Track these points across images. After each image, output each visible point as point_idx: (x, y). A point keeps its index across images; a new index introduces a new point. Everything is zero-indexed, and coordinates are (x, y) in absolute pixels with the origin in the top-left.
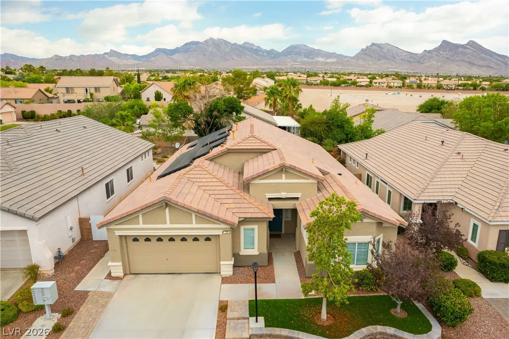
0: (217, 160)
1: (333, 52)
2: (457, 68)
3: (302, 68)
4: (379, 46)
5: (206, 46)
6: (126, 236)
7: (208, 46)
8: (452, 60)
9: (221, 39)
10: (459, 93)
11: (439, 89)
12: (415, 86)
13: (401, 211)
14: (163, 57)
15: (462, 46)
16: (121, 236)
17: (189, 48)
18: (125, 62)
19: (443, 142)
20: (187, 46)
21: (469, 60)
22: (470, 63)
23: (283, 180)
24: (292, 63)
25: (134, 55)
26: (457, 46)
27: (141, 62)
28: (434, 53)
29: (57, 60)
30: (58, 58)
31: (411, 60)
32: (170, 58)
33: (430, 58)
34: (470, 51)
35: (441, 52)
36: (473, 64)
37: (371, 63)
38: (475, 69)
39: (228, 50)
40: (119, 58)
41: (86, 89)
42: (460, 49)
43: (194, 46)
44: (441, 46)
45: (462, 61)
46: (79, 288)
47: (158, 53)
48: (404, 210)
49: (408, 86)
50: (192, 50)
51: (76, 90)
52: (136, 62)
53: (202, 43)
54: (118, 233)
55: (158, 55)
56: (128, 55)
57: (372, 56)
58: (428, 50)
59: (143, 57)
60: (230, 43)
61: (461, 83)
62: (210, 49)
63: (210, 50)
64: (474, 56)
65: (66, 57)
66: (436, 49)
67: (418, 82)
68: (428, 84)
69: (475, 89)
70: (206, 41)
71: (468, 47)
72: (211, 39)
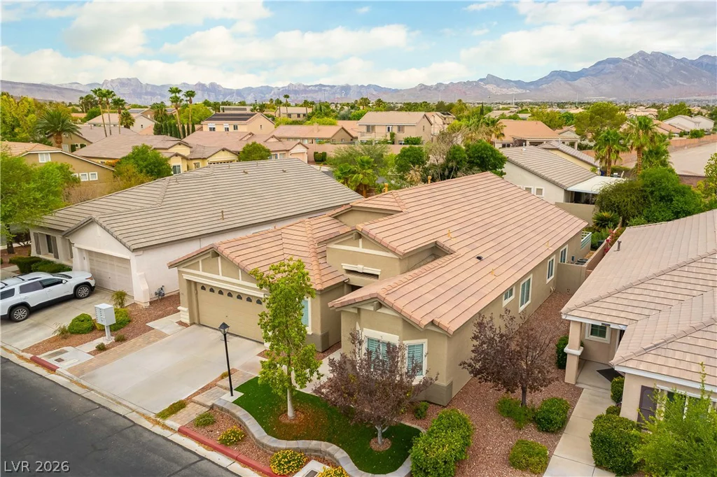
0: (343, 219)
5: (631, 66)
6: (196, 283)
7: (634, 65)
9: (659, 53)
13: (586, 335)
14: (560, 84)
16: (189, 281)
17: (602, 70)
18: (505, 91)
20: (600, 67)
23: (360, 248)
25: (519, 81)
27: (528, 91)
29: (422, 90)
30: (423, 87)
32: (570, 85)
39: (667, 70)
40: (498, 86)
41: (389, 128)
43: (612, 66)
46: (149, 324)
47: (553, 78)
48: (591, 334)
50: (607, 72)
51: (376, 128)
52: (519, 91)
53: (625, 61)
54: (186, 277)
55: (551, 81)
56: (512, 81)
59: (532, 83)
60: (673, 58)
62: (637, 70)
63: (636, 72)
65: (431, 87)
70: (632, 58)
72: (642, 54)
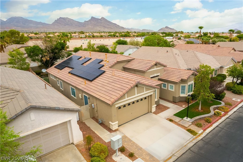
1: (39, 22)
2: (100, 28)
3: (23, 30)
4: (64, 19)
8: (97, 25)
10: (111, 39)
11: (101, 37)
12: (91, 36)
15: (100, 19)
19: (167, 51)
21: (103, 25)
22: (104, 26)
23: (155, 69)
24: (15, 27)
26: (98, 19)
28: (89, 22)
31: (80, 25)
33: (88, 24)
34: (103, 22)
35: (92, 22)
36: (105, 27)
37: (61, 27)
38: (106, 29)
42: (99, 21)
44: (91, 19)
45: (101, 25)
49: (88, 37)
57: (61, 24)
58: (86, 21)
61: (109, 35)
64: (105, 24)
66: (90, 20)
67: (92, 35)
68: (97, 35)
69: (114, 37)
71: (102, 20)
